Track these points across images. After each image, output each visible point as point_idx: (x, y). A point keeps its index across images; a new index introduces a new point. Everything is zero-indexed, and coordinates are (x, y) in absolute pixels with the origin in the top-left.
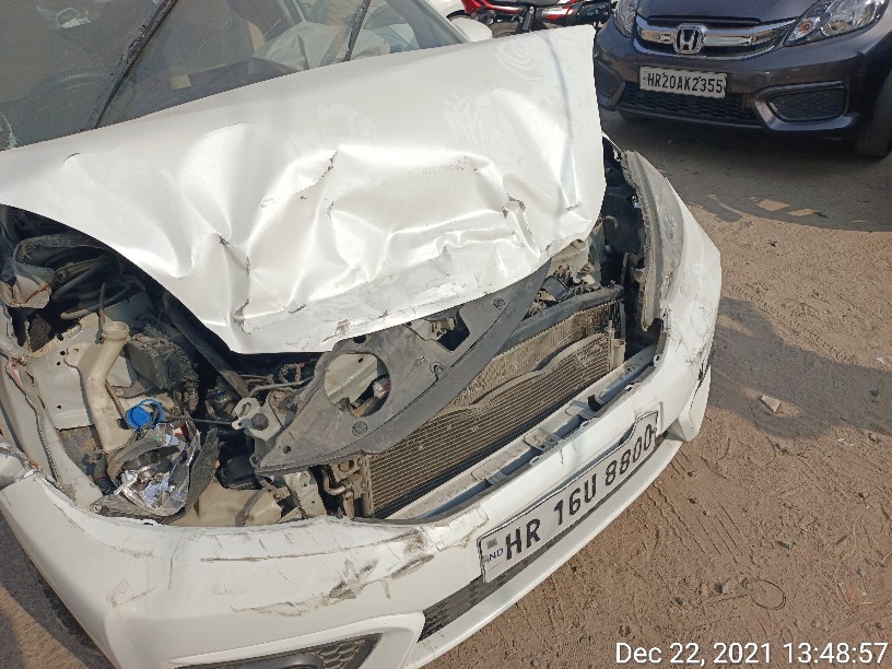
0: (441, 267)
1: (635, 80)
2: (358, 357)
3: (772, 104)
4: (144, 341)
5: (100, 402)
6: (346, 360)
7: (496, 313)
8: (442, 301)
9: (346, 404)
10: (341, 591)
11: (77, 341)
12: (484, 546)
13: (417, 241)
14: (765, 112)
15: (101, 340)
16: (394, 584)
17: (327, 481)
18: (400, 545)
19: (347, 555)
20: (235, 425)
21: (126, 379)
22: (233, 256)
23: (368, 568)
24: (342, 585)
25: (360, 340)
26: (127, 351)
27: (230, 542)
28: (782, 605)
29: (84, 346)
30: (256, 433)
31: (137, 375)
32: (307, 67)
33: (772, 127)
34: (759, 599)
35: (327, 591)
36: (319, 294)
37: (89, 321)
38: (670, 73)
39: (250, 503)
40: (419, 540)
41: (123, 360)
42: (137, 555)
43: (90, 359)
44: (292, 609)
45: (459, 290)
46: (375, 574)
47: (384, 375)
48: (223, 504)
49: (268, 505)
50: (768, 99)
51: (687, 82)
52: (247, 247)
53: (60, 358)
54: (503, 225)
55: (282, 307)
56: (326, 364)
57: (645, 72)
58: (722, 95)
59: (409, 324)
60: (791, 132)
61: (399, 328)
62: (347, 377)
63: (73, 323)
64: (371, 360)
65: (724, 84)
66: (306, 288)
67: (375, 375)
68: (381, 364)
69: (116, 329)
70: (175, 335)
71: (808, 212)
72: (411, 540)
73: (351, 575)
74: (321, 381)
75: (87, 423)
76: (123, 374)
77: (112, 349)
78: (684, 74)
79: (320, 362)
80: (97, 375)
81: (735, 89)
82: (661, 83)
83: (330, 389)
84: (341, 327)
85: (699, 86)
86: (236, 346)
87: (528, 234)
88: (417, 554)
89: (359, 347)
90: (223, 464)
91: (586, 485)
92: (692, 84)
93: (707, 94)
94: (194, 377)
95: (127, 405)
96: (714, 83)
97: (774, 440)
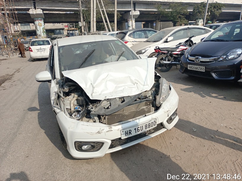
0: (122, 91)
1: (187, 67)
2: (107, 102)
3: (215, 73)
4: (79, 98)
5: (72, 105)
6: (105, 102)
7: (130, 99)
8: (121, 96)
9: (104, 108)
10: (99, 132)
11: (70, 97)
12: (121, 131)
13: (119, 87)
14: (214, 75)
15: (74, 97)
16: (106, 133)
17: (100, 120)
18: (108, 128)
19: (101, 128)
20: (89, 109)
21: (76, 104)
22: (92, 86)
23: (103, 130)
24: (99, 131)
25: (108, 99)
26: (77, 100)
27: (85, 123)
28: (180, 160)
29: (71, 98)
30: (91, 109)
31: (78, 103)
32: (112, 62)
33: (215, 78)
34: (176, 158)
35: (97, 132)
36: (103, 93)
37: (73, 94)
38: (194, 66)
39: (89, 120)
40: (111, 128)
41: (76, 101)
42: (73, 123)
43: (72, 100)
44: (92, 134)
45: (125, 95)
46: (104, 131)
47: (110, 105)
48: (85, 120)
49: (91, 120)
50: (214, 72)
51: (197, 68)
52: (94, 85)
53: (68, 99)
54: (134, 86)
55: (98, 94)
56: (102, 102)
57: (189, 66)
58: (204, 71)
59: (116, 98)
60: (220, 80)
61: (114, 99)
62: (105, 104)
63: (71, 95)
64: (109, 102)
65: (204, 69)
66: (102, 92)
67: (109, 105)
68: (110, 103)
69: (76, 96)
70: (84, 97)
71: (222, 97)
72: (110, 127)
73: (100, 130)
74: (101, 104)
75: (70, 108)
76: (76, 103)
77: (75, 98)
78: (196, 66)
79: (101, 101)
80: (72, 102)
81: (207, 70)
82: (192, 68)
83: (102, 105)
84: (105, 97)
85: (200, 69)
86: (91, 98)
87: (138, 88)
88: (110, 129)
89: (108, 100)
90: (87, 115)
91: (141, 127)
92: (198, 68)
93: (201, 71)
94: (85, 104)
95: (75, 107)
96: (203, 68)
97: (192, 136)
